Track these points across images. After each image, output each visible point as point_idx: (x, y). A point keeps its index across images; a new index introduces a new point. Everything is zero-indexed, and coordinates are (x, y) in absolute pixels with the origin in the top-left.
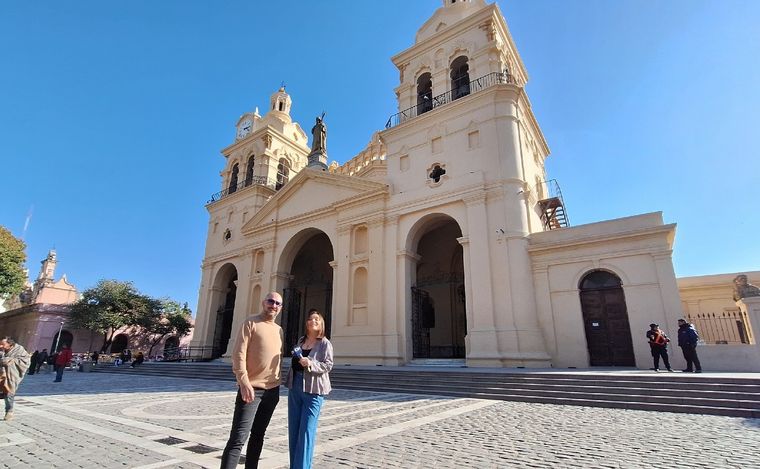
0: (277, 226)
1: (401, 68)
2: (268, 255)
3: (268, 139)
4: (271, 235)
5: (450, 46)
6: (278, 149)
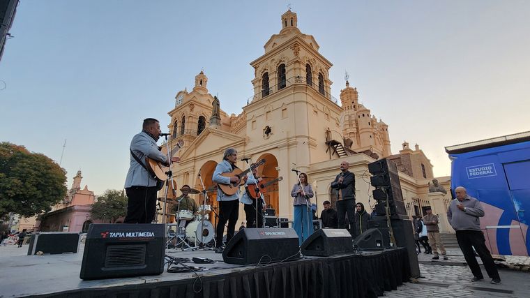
0: (195, 159)
1: (256, 68)
2: (191, 176)
3: (192, 106)
4: (192, 164)
5: (277, 58)
6: (198, 111)
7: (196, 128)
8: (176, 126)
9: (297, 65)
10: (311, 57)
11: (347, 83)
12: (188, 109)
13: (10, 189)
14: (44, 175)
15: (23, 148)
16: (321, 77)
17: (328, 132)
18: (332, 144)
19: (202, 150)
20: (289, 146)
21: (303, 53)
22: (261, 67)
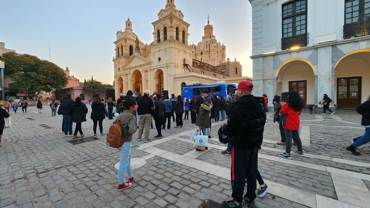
0: (130, 68)
1: (154, 26)
2: (129, 76)
3: (125, 40)
4: (129, 71)
5: (163, 23)
6: (129, 43)
7: (128, 52)
8: (119, 50)
9: (171, 29)
10: (179, 23)
11: (208, 22)
12: (124, 42)
13: (42, 80)
14: (55, 73)
15: (36, 57)
16: (184, 32)
17: (184, 60)
18: (186, 65)
19: (133, 64)
20: (167, 67)
21: (175, 21)
22: (157, 26)
